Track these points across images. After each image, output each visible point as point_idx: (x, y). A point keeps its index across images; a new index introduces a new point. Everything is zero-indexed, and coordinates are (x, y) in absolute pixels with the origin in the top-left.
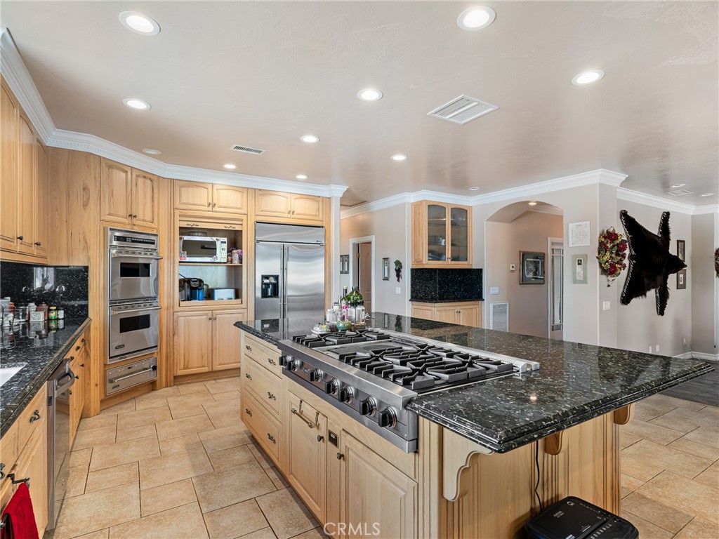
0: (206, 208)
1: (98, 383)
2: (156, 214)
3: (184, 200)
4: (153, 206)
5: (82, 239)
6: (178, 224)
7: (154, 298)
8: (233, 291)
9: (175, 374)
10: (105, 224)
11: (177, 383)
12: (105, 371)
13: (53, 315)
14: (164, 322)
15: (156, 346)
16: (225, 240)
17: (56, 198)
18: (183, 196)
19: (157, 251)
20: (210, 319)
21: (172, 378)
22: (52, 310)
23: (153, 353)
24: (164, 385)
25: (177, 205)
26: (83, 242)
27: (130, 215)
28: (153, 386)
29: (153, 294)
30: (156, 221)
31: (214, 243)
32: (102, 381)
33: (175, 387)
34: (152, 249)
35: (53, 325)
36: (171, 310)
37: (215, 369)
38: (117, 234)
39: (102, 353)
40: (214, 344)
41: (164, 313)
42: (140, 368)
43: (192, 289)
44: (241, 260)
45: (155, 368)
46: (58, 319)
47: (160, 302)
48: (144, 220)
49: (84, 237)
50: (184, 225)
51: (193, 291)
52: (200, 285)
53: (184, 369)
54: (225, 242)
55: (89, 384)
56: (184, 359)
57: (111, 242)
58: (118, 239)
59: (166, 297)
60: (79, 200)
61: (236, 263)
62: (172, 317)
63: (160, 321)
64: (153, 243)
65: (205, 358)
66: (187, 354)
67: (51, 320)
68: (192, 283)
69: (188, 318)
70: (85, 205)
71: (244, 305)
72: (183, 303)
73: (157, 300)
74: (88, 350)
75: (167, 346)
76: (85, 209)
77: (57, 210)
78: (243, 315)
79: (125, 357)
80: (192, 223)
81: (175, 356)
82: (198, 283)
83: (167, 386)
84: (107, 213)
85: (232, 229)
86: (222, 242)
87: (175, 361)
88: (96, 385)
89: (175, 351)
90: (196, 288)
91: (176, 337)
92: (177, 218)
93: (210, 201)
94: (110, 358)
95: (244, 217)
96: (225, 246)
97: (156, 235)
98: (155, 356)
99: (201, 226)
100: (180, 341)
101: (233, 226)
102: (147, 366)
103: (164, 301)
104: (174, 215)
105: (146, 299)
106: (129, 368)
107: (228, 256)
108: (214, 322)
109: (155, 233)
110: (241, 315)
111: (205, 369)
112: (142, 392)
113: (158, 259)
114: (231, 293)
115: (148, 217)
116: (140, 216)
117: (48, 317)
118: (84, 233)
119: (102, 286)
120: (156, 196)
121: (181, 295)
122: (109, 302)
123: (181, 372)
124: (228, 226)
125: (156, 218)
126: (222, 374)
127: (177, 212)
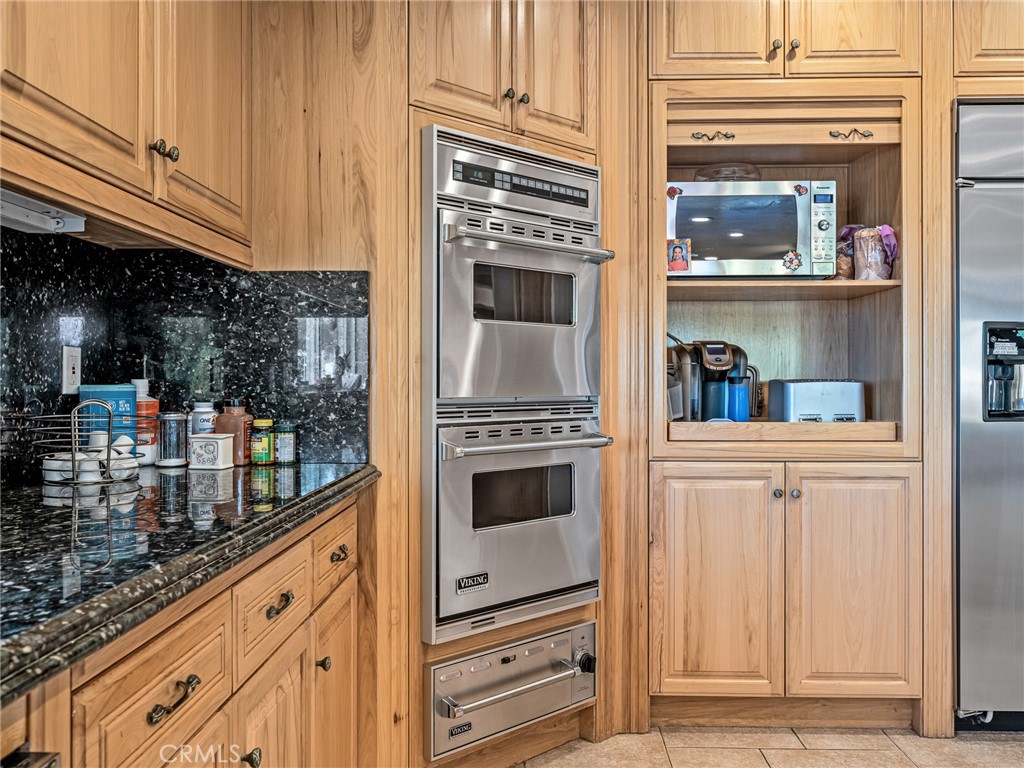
0: (761, 65)
1: (403, 713)
2: (591, 99)
3: (684, 45)
4: (582, 68)
5: (349, 172)
6: (666, 137)
7: (587, 406)
8: (854, 389)
9: (655, 690)
10: (423, 118)
11: (661, 721)
12: (426, 667)
13: (260, 447)
14: (619, 493)
15: (593, 584)
16: (832, 188)
17: (274, 28)
18: (681, 28)
19: (598, 231)
20: (778, 494)
21: (645, 702)
22: (257, 430)
23: (583, 608)
24: (618, 722)
25: (662, 65)
26: (352, 182)
27: (509, 94)
28: (582, 726)
29: (582, 390)
30: (591, 124)
31: (789, 203)
32: (415, 706)
33: (655, 736)
34: (579, 224)
35: (261, 485)
36: (642, 455)
37: (795, 690)
38: (464, 156)
39: (414, 600)
40: (794, 594)
41: (619, 461)
42: (542, 659)
43: (708, 377)
44: (891, 262)
45: (588, 664)
46: (276, 465)
47: (606, 422)
48: (552, 119)
49: (357, 164)
50: (684, 137)
51: (712, 387)
52: (736, 367)
53: (686, 673)
54: (828, 199)
55: (372, 714)
56: (687, 638)
57: (442, 183)
58: (467, 173)
59: (623, 402)
60: (341, 29)
61: (871, 276)
62: (643, 479)
63: (605, 491)
64: (583, 203)
65: (760, 641)
66: (694, 618)
67: (256, 465)
68: (708, 357)
69: (701, 485)
70: (361, 44)
71: (908, 447)
72: (681, 430)
73: (597, 412)
74: (371, 587)
75: (628, 584)
76: (359, 60)
77: (278, 73)
78: (906, 487)
79: (491, 621)
80: (711, 130)
81: (656, 625)
82: (727, 357)
83: (627, 730)
84: (432, 80)
85: (857, 140)
86: (816, 199)
87: (655, 644)
88: (397, 719)
89: (654, 603)
90: (722, 376)
91: (656, 553)
92: (662, 114)
93: (777, 35)
94: (441, 621)
95: (908, 88)
96: (827, 213)
97: (594, 173)
98: (589, 615)
99: (745, 136)
100: (672, 565)
101: (862, 127)
102: (564, 654)
103: (618, 415)
104: (650, 104)
105: (560, 406)
106: (505, 661)
107: (839, 252)
108: (792, 506)
109: (588, 163)
110: (897, 485)
111: (760, 687)
112: (549, 744)
113: (597, 260)
114: (847, 396)
115: (568, 109)
116: (540, 101)
117: (247, 456)
118: (356, 148)
119: (414, 351)
120: (591, 33)
121: (672, 400)
122: (435, 410)
123: (674, 685)
124: (845, 128)
125: (591, 115)
126: (818, 710)
127: (661, 92)
